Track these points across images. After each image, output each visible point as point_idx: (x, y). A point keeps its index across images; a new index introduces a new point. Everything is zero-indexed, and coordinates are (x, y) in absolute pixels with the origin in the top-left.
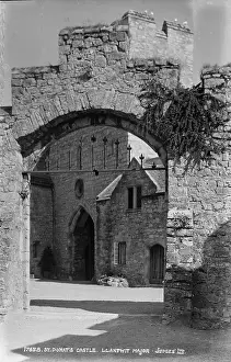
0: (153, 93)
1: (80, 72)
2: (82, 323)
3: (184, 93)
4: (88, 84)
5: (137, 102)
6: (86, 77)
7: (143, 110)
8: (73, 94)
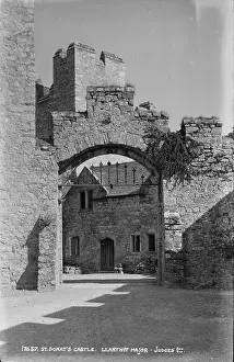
0: (152, 135)
1: (102, 118)
2: (109, 289)
3: (173, 136)
4: (108, 127)
5: (141, 140)
6: (107, 122)
7: (145, 146)
8: (97, 133)
